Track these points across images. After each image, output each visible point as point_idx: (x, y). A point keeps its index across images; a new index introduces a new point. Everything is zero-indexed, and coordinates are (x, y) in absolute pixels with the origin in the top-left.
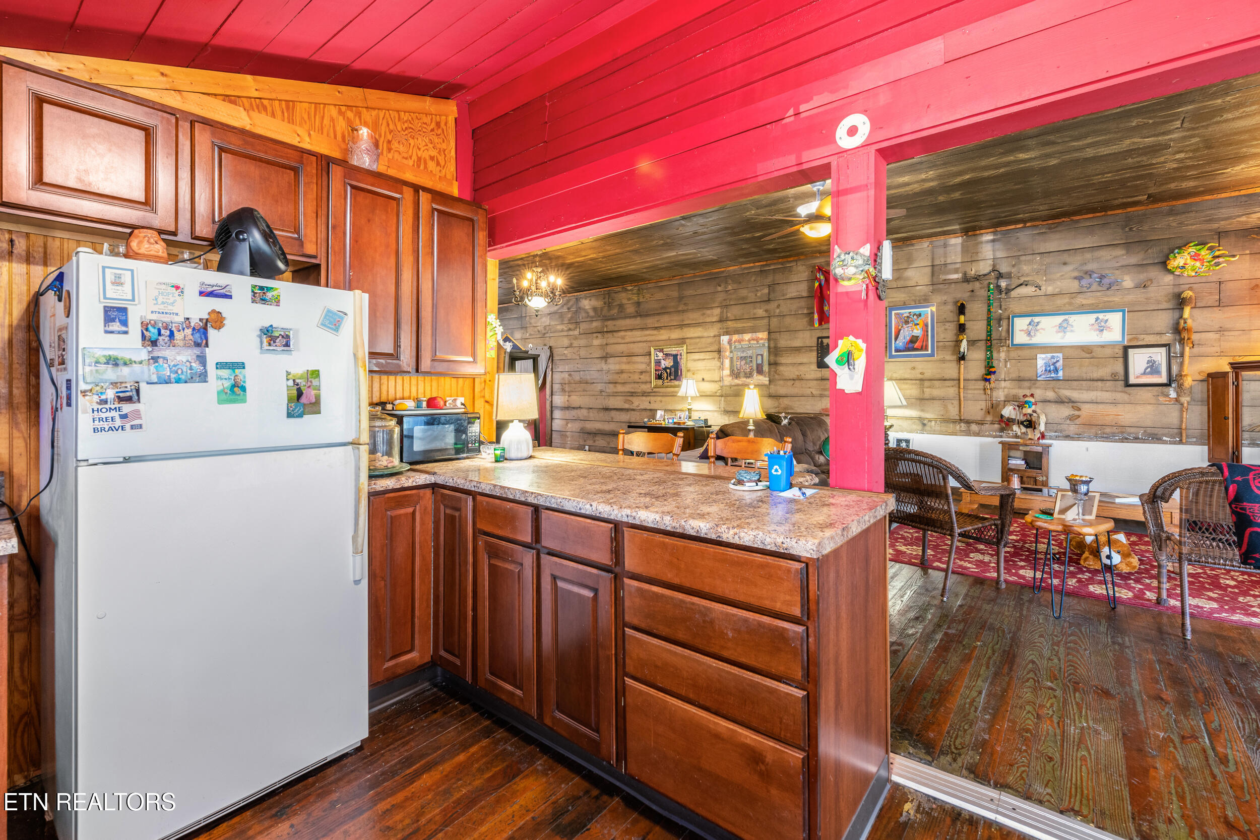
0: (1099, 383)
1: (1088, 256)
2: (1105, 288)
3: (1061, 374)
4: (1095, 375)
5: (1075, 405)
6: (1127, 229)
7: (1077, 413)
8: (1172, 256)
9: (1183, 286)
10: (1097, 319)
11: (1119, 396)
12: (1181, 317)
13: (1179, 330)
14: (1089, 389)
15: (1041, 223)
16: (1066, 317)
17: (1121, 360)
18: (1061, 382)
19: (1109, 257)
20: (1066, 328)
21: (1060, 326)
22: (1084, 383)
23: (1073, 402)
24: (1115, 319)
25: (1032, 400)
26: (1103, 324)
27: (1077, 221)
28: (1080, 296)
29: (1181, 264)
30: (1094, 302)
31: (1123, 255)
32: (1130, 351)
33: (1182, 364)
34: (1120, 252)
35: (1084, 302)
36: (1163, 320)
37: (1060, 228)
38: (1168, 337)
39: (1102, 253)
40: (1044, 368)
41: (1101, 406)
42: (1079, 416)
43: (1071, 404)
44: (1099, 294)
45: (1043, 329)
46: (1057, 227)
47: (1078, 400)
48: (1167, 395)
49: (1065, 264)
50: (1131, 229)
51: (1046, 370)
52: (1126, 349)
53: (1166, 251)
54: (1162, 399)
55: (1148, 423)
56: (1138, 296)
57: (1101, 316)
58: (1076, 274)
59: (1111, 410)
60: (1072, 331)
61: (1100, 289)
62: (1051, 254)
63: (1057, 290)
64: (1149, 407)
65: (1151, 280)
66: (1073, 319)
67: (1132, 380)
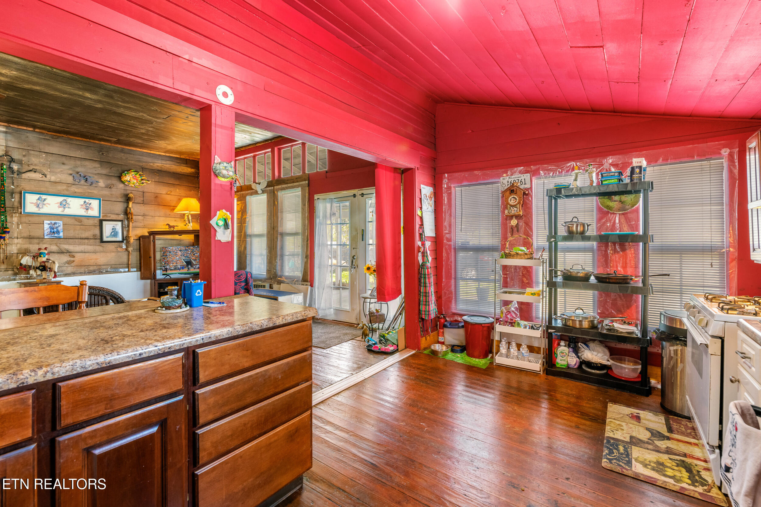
0: (86, 241)
1: (79, 163)
2: (89, 185)
3: (61, 234)
4: (84, 236)
5: (71, 254)
6: (101, 153)
7: (72, 259)
8: (124, 174)
9: (128, 191)
10: (85, 202)
11: (98, 248)
12: (128, 207)
13: (127, 213)
14: (80, 244)
15: (47, 132)
16: (65, 198)
17: (98, 227)
18: (61, 240)
19: (91, 167)
20: (65, 205)
21: (61, 203)
22: (77, 240)
23: (70, 252)
24: (95, 203)
25: (46, 252)
26: (88, 205)
27: (71, 139)
28: (73, 186)
29: (128, 180)
30: (82, 191)
31: (98, 167)
32: (104, 223)
33: (128, 231)
34: (97, 165)
35: (76, 190)
36: (119, 207)
37: (59, 140)
38: (122, 217)
39: (87, 163)
40: (49, 230)
41: (87, 254)
42: (74, 261)
43: (68, 254)
44: (85, 187)
45: (49, 204)
46: (57, 138)
47: (73, 251)
48: (122, 247)
49: (63, 164)
50: (103, 154)
51: (51, 232)
52: (101, 221)
53: (120, 171)
54: (119, 249)
55: (113, 263)
56: (106, 192)
57: (87, 200)
58: (71, 172)
59: (93, 256)
60: (69, 208)
61: (86, 184)
62: (54, 155)
63: (58, 180)
64: (113, 254)
65: (113, 185)
66: (69, 200)
67: (105, 239)
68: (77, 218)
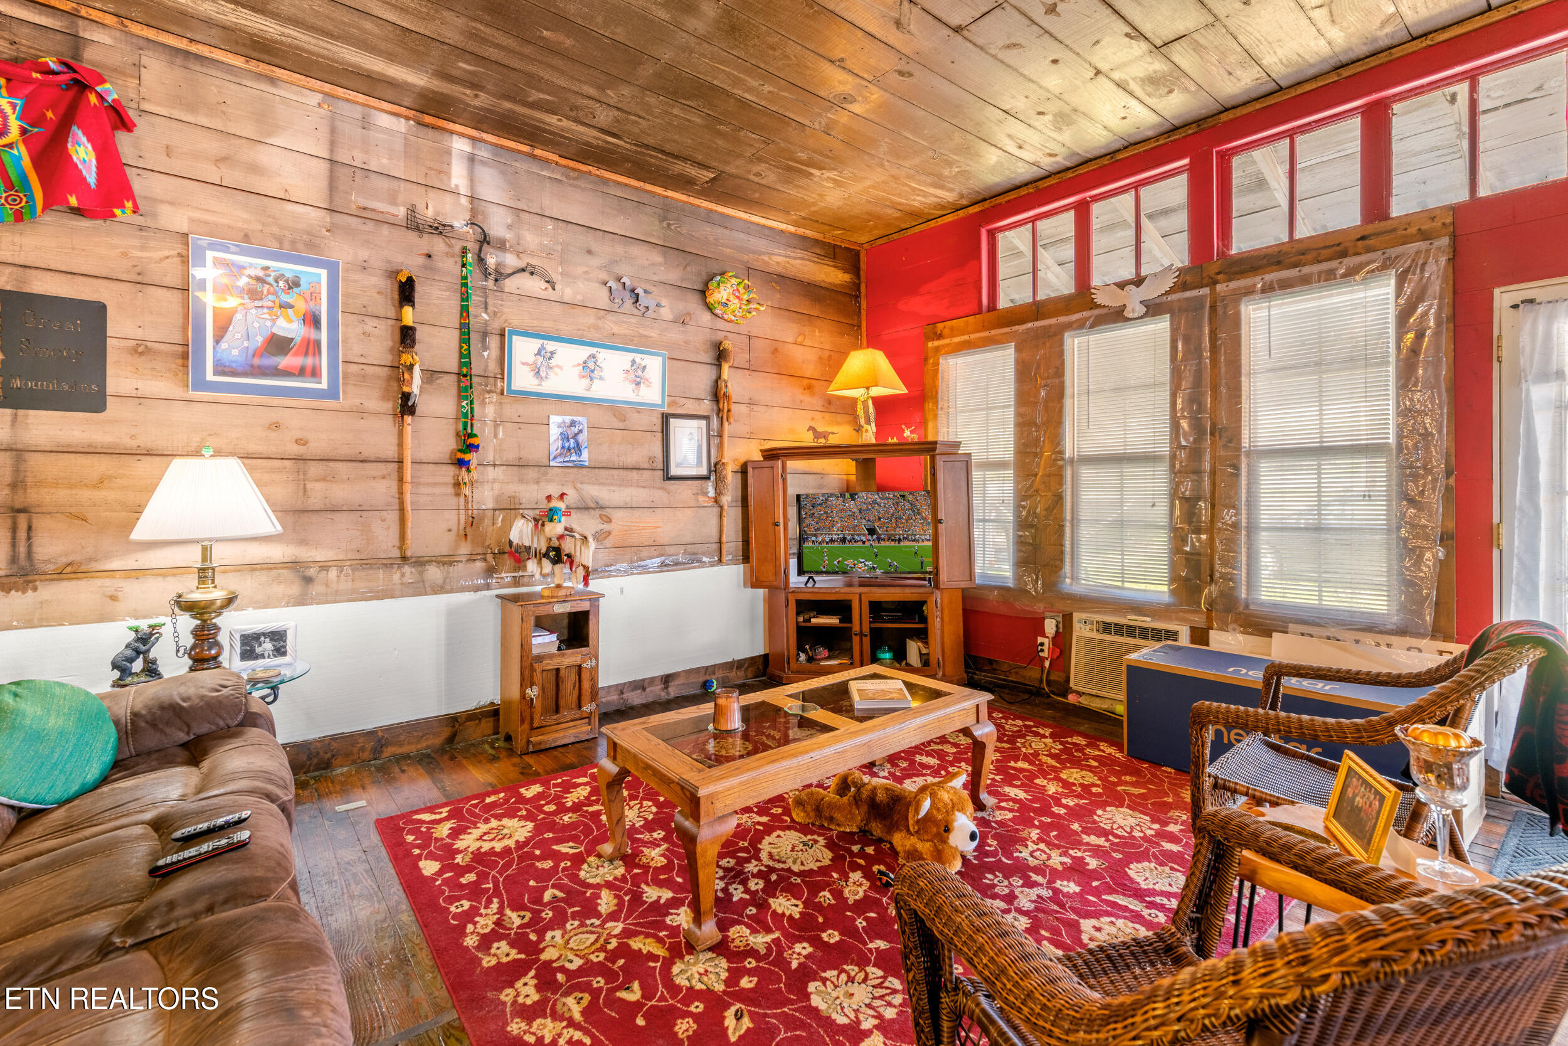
0: (635, 474)
1: (620, 249)
2: (640, 313)
3: (585, 455)
4: (630, 460)
5: (603, 512)
6: (665, 224)
7: (606, 527)
8: (713, 285)
9: (719, 333)
10: (633, 362)
11: (659, 496)
12: (719, 377)
13: (717, 395)
14: (623, 484)
15: (556, 158)
16: (593, 350)
17: (659, 435)
18: (585, 471)
19: (646, 263)
20: (593, 371)
21: (585, 365)
22: (615, 472)
23: (602, 508)
24: (654, 365)
25: (562, 506)
26: (640, 372)
27: (605, 181)
28: (610, 317)
29: (724, 300)
30: (626, 332)
31: (660, 264)
32: (673, 422)
33: (720, 446)
34: (656, 257)
35: (616, 329)
36: (702, 378)
37: (582, 183)
38: (706, 407)
39: (637, 250)
40: (560, 443)
41: (637, 513)
42: (609, 533)
43: (598, 512)
44: (633, 320)
45: (560, 367)
46: (576, 179)
47: (607, 504)
48: (706, 494)
49: (589, 252)
50: (669, 225)
51: (563, 447)
52: (666, 418)
53: (705, 277)
54: (701, 498)
55: (688, 538)
56: (675, 335)
57: (638, 357)
58: (604, 276)
59: (648, 519)
60: (601, 378)
61: (636, 312)
62: (570, 226)
63: (579, 297)
64: (689, 512)
65: (689, 314)
66: (603, 355)
67: (674, 471)
68: (616, 409)
